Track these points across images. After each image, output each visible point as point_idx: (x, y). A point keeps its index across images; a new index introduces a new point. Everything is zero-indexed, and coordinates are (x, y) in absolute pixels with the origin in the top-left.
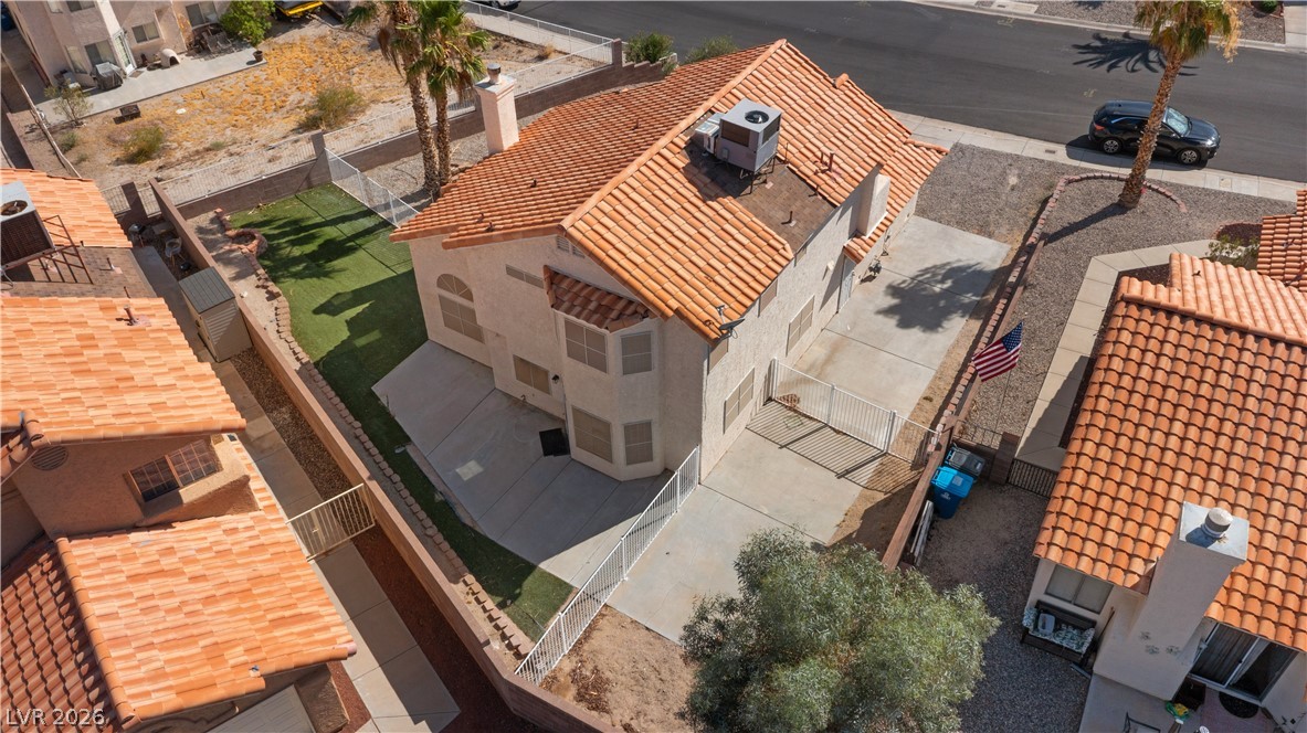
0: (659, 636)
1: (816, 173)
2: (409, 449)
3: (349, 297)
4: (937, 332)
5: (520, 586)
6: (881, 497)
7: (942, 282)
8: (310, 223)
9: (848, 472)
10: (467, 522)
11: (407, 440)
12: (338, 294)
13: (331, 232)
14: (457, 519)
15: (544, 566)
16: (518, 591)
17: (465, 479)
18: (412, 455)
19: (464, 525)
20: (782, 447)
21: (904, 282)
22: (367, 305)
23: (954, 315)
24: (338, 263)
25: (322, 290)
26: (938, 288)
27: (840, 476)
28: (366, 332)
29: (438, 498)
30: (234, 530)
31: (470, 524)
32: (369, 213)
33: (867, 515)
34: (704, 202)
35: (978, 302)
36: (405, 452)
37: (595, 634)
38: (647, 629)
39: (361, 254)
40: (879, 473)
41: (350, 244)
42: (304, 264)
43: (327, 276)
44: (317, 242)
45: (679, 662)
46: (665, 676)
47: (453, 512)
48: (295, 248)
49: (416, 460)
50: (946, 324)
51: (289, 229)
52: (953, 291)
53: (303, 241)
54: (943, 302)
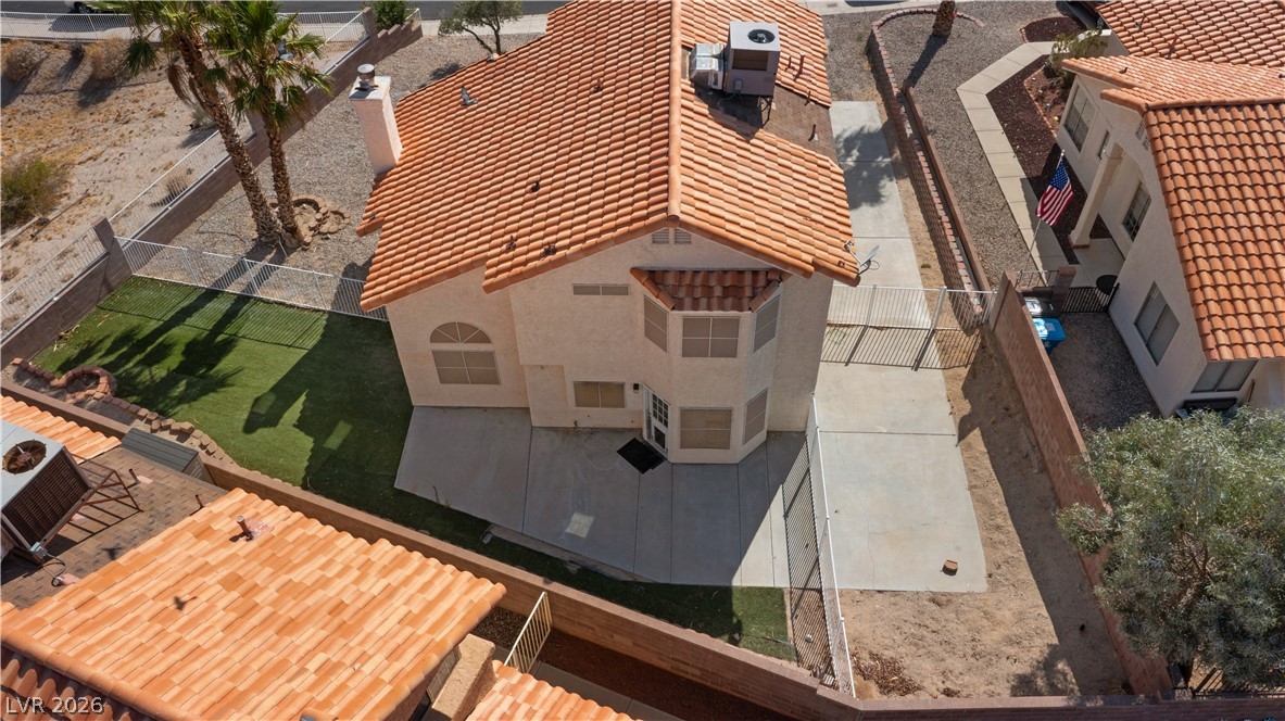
0: (895, 593)
2: (495, 532)
3: (272, 398)
4: (883, 202)
5: (731, 614)
6: (964, 372)
8: (146, 332)
9: (918, 361)
10: (624, 577)
11: (485, 524)
12: (257, 400)
13: (184, 333)
14: (612, 580)
15: (736, 582)
16: (735, 620)
17: (584, 536)
18: (504, 537)
19: (625, 582)
20: (847, 365)
22: (303, 398)
23: (883, 182)
24: (226, 364)
25: (235, 404)
26: (849, 162)
27: (916, 367)
28: (329, 430)
29: (573, 568)
31: (630, 579)
32: (211, 294)
33: (967, 391)
34: (748, 142)
35: (892, 163)
36: (495, 539)
38: (879, 592)
39: (243, 344)
40: (943, 350)
41: (220, 338)
42: (184, 382)
43: (224, 386)
44: (178, 350)
45: (933, 607)
46: (934, 626)
47: (602, 576)
48: (153, 368)
49: (514, 540)
50: (883, 192)
51: (125, 349)
52: (865, 160)
53: (154, 358)
54: (865, 173)
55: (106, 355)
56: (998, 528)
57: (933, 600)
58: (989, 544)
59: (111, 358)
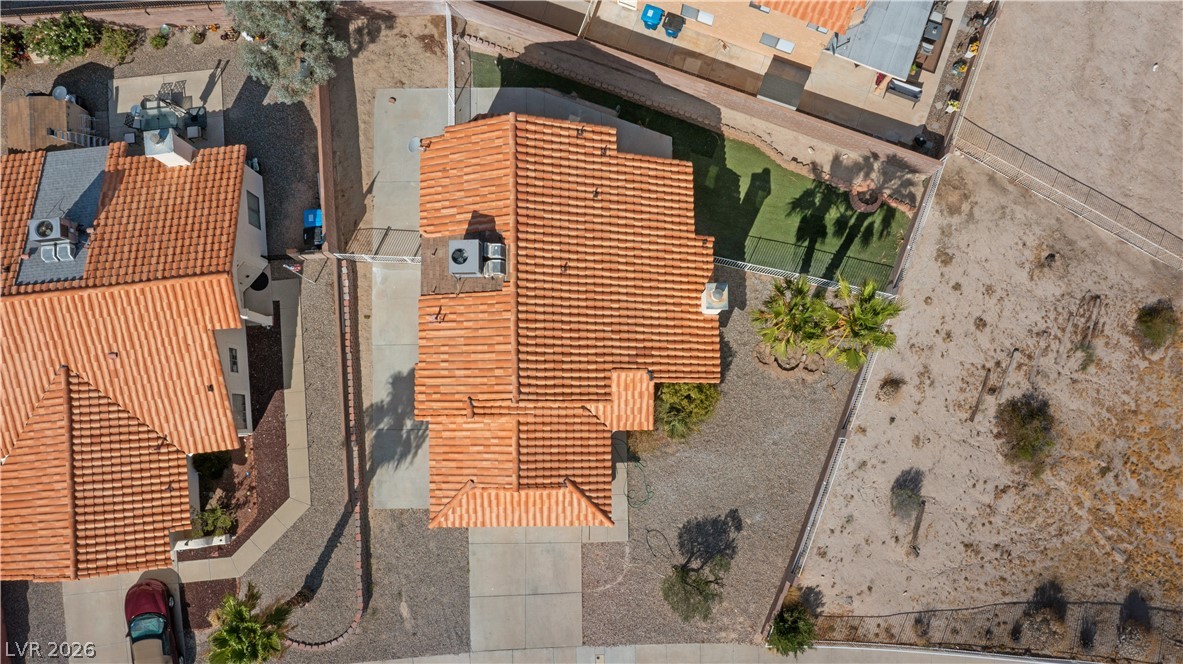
0: (420, 87)
1: (441, 307)
2: (616, 112)
3: (758, 199)
6: (361, 225)
7: (409, 432)
9: (386, 234)
12: (769, 193)
13: (832, 244)
14: (555, 88)
15: (496, 90)
16: (500, 68)
19: (548, 87)
22: (742, 196)
23: (388, 399)
24: (795, 221)
26: (409, 424)
27: (389, 229)
28: (718, 178)
29: (574, 94)
32: (829, 275)
33: (363, 210)
35: (377, 425)
37: (444, 70)
38: (428, 87)
39: (792, 239)
40: (369, 243)
41: (806, 244)
42: (818, 204)
43: (793, 203)
44: (830, 229)
45: (404, 80)
46: (405, 69)
47: (560, 90)
48: (838, 215)
49: (605, 109)
50: (389, 388)
51: (862, 229)
52: (398, 426)
53: (841, 223)
54: (400, 411)
55: (872, 224)
56: (365, 123)
57: (403, 84)
58: (370, 114)
59: (866, 224)
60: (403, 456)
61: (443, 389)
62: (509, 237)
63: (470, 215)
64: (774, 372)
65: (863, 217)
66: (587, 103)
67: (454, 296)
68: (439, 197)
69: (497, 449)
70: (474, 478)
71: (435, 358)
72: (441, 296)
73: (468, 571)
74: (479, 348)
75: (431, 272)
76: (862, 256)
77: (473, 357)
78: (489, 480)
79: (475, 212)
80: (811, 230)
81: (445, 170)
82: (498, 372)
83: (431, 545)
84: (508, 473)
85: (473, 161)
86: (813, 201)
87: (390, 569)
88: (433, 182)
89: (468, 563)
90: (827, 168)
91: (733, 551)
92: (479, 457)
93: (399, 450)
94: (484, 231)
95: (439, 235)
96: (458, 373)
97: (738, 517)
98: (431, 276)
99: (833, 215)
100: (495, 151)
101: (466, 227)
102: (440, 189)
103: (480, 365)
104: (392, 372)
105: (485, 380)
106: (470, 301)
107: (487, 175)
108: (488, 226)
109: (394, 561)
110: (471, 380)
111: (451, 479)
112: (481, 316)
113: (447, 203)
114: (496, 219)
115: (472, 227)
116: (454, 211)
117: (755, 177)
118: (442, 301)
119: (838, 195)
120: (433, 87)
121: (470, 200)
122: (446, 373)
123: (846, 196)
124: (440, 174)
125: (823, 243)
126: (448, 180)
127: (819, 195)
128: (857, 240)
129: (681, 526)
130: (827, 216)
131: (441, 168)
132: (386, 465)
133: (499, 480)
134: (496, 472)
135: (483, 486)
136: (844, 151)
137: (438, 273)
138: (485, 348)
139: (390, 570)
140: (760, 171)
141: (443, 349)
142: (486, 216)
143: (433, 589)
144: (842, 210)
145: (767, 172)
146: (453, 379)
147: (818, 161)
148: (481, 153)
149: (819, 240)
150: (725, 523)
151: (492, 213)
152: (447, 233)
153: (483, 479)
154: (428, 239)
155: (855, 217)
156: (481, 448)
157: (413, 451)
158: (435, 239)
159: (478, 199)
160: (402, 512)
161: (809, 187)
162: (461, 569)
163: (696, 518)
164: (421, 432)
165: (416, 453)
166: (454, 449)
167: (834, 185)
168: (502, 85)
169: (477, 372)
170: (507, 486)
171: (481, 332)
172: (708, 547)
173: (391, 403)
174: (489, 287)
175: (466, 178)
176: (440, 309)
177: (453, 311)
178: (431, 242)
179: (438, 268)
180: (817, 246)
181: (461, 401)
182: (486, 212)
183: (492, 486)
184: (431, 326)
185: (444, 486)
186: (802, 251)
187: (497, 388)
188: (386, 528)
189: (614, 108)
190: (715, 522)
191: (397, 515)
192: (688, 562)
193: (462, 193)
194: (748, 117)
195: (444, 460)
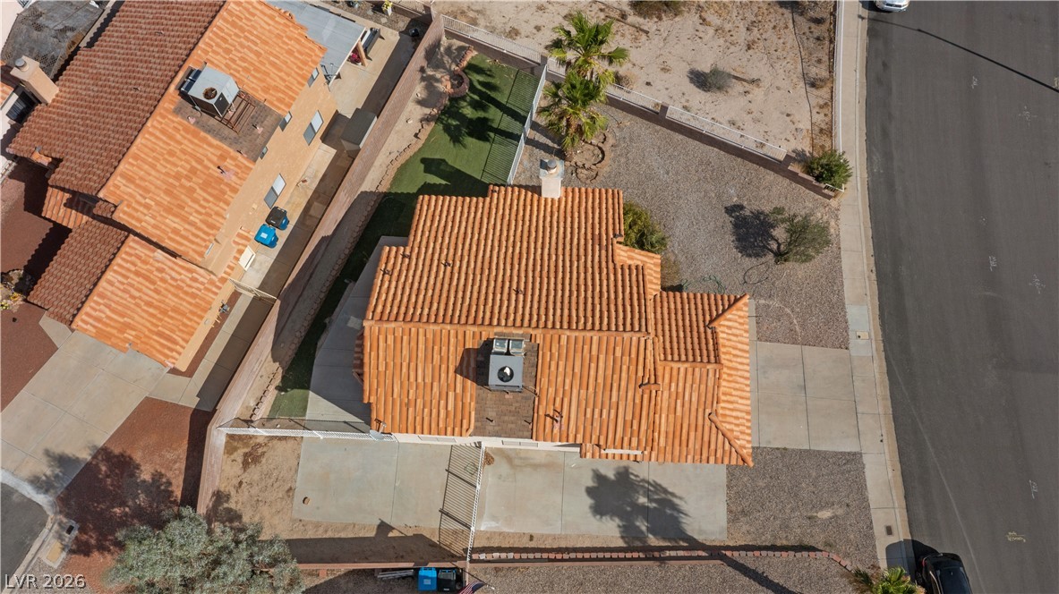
0: (296, 471)
1: (547, 415)
2: (351, 285)
3: (445, 168)
5: (292, 388)
6: (436, 538)
7: (650, 500)
9: (447, 514)
10: (319, 344)
11: (356, 279)
12: (444, 160)
13: (494, 114)
14: (319, 338)
15: (311, 392)
17: (349, 325)
18: (348, 289)
19: (316, 344)
20: (448, 470)
21: (636, 476)
22: (444, 182)
24: (470, 141)
26: (642, 500)
27: (442, 511)
29: (327, 321)
30: (195, 280)
31: (318, 346)
32: (522, 120)
35: (642, 532)
37: (284, 442)
38: (298, 464)
39: (487, 145)
40: (455, 532)
41: (492, 135)
42: (458, 123)
43: (454, 142)
44: (481, 114)
45: (287, 488)
46: (275, 485)
47: (322, 333)
48: (469, 107)
49: (346, 293)
50: (606, 519)
51: (484, 90)
52: (644, 511)
53: (476, 105)
54: (629, 509)
55: (480, 83)
56: (326, 531)
57: (291, 489)
58: (317, 525)
59: (479, 87)
60: (674, 507)
61: (629, 417)
62: (487, 333)
63: (458, 376)
64: (605, 168)
65: (472, 88)
66: (337, 309)
67: (537, 399)
68: (434, 411)
69: (681, 384)
70: (708, 411)
71: (596, 424)
72: (536, 415)
73: (785, 449)
74: (592, 373)
75: (510, 426)
76: (507, 92)
77: (600, 380)
78: (710, 395)
79: (456, 372)
80: (481, 130)
81: (408, 405)
82: (618, 353)
83: (761, 484)
84: (705, 374)
85: (404, 370)
86: (454, 126)
87: (785, 526)
88: (418, 418)
89: (778, 449)
90: (427, 111)
91: (761, 213)
92: (687, 405)
93: (669, 512)
94: (477, 362)
95: (473, 414)
96: (614, 399)
97: (731, 207)
98: (513, 426)
99: (468, 112)
100: (399, 345)
101: (469, 382)
102: (426, 410)
103: (609, 372)
104: (590, 515)
105: (625, 368)
106: (545, 381)
107: (421, 355)
108: (473, 356)
109: (778, 522)
110: (623, 384)
111: (706, 439)
112: (561, 369)
113: (442, 403)
114: (467, 347)
115: (471, 374)
116: (451, 394)
117: (427, 170)
118: (541, 413)
119: (452, 106)
120: (299, 457)
121: (443, 375)
122: (613, 412)
123: (454, 100)
124: (411, 410)
125: (492, 121)
126: (418, 401)
127: (449, 121)
128: (493, 94)
129: (740, 255)
130: (469, 116)
131: (405, 409)
132: (684, 526)
133: (710, 384)
134: (703, 387)
135: (715, 402)
136: (414, 95)
137: (512, 418)
138: (593, 365)
139: (787, 527)
140: (422, 166)
141: (589, 415)
142: (462, 358)
143: (803, 485)
144: (465, 104)
145: (424, 161)
146: (620, 403)
147: (419, 117)
148: (398, 361)
149: (489, 123)
150: (737, 218)
151: (460, 350)
152: (473, 404)
153: (709, 402)
154: (476, 427)
155: (471, 95)
156: (679, 402)
157: (670, 497)
158: (476, 420)
159: (444, 367)
160: (730, 511)
161: (441, 128)
162: (783, 456)
163: (733, 241)
164: (651, 488)
165: (673, 494)
166: (678, 433)
167: (442, 108)
168: (308, 388)
169: (616, 377)
170: (717, 376)
171: (577, 370)
172: (758, 234)
173: (621, 518)
174: (533, 359)
175: (420, 380)
176: (548, 415)
177: (552, 402)
178: (479, 424)
179: (506, 418)
180: (495, 125)
181: (642, 396)
182: (459, 358)
183: (716, 393)
184: (564, 428)
185: (713, 447)
186: (498, 138)
187: (633, 355)
188: (745, 528)
189: (347, 285)
190: (736, 226)
191: (734, 517)
192: (772, 251)
193: (435, 384)
194: (373, 169)
195: (687, 446)
